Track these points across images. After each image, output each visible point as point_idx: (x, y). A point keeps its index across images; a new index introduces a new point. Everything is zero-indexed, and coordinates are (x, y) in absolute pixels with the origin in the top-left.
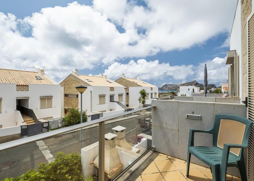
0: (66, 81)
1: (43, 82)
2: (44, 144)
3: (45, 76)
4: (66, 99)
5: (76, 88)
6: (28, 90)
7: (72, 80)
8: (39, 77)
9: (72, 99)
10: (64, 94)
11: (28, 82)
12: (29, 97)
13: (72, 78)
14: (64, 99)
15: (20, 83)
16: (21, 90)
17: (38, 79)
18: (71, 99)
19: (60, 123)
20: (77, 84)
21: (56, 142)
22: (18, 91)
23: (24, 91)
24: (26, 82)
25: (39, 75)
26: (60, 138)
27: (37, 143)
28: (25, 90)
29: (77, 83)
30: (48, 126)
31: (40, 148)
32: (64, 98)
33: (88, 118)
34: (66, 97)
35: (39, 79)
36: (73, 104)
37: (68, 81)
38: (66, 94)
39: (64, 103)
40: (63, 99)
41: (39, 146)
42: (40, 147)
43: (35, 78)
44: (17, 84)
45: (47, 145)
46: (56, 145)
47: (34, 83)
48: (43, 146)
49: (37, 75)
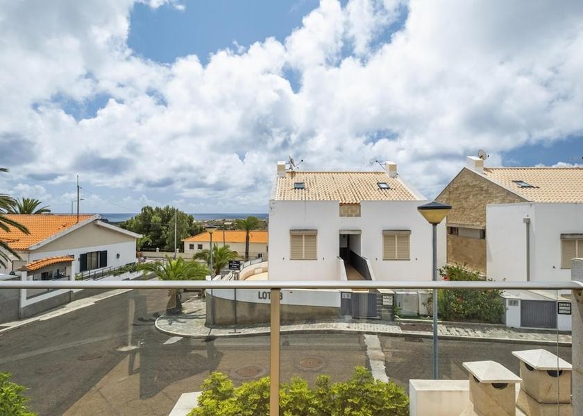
0: (451, 189)
1: (392, 196)
2: (379, 346)
3: (398, 179)
4: (453, 241)
5: (420, 208)
6: (359, 215)
7: (468, 185)
8: (385, 183)
9: (468, 243)
10: (448, 227)
11: (360, 197)
12: (360, 231)
13: (469, 179)
14: (448, 241)
15: (347, 199)
16: (346, 214)
17: (381, 188)
18: (464, 242)
19: (424, 304)
20: (482, 198)
21: (405, 351)
22: (350, 218)
23: (352, 216)
24: (357, 197)
25: (386, 177)
26: (417, 344)
27: (365, 338)
28: (354, 214)
29: (481, 195)
30: (392, 304)
31: (369, 352)
32: (447, 236)
33: (507, 306)
34: (452, 236)
35: (384, 188)
36: (471, 257)
37: (457, 188)
38: (451, 228)
39: (447, 252)
40: (446, 241)
41: (369, 347)
42: (370, 349)
43: (376, 187)
44: (341, 202)
45: (385, 350)
46: (403, 358)
47: (372, 199)
48: (375, 349)
49: (380, 178)
